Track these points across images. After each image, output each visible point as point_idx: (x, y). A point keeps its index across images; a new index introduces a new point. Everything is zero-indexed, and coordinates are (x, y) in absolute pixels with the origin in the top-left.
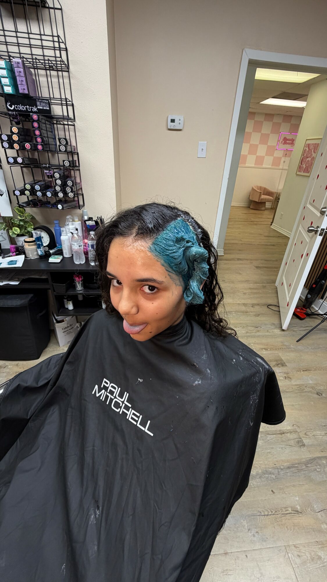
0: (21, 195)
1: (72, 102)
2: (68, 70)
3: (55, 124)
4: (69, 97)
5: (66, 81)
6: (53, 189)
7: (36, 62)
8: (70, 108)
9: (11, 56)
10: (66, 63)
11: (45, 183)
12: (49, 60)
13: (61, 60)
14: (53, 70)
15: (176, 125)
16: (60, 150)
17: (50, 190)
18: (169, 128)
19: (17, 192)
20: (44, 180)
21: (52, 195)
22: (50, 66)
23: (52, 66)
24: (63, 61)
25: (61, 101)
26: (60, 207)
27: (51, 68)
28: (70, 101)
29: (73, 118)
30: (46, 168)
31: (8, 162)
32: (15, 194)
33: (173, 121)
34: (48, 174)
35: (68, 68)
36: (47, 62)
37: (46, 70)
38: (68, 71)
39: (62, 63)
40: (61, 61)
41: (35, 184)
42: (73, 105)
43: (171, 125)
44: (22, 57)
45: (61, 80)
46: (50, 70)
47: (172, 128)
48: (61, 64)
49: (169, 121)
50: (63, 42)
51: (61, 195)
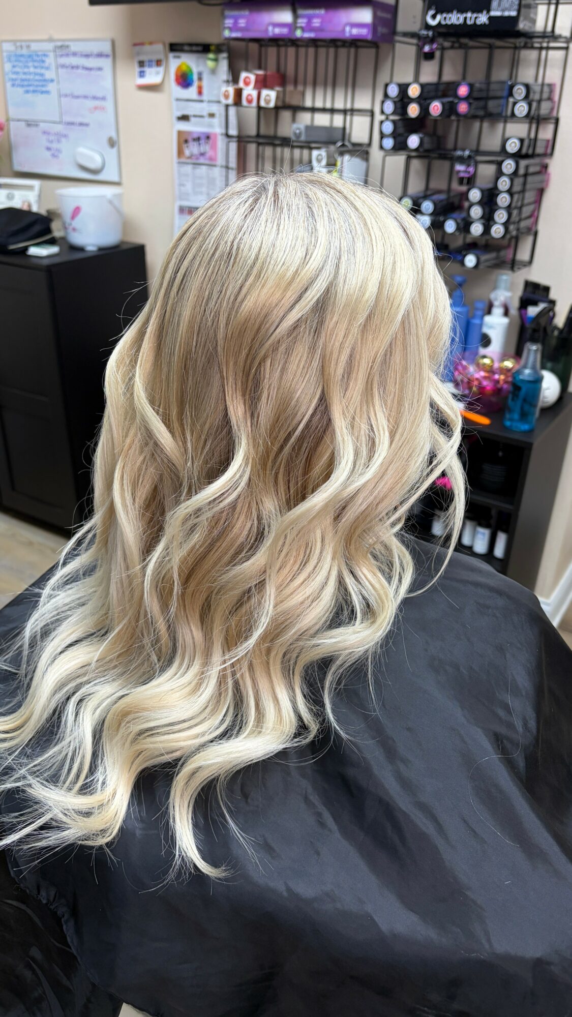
6: (464, 215)
11: (449, 198)
16: (513, 115)
17: (455, 215)
20: (449, 190)
21: (458, 229)
26: (471, 261)
30: (461, 160)
31: (381, 147)
34: (462, 175)
41: (426, 197)
51: (477, 229)
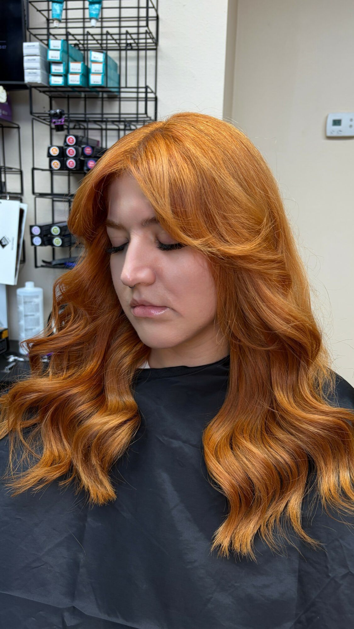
0: (41, 245)
1: (155, 94)
2: (155, 47)
3: (122, 130)
4: (151, 85)
5: (151, 63)
7: (107, 40)
8: (151, 105)
9: (70, 34)
10: (154, 35)
12: (127, 33)
13: (146, 31)
14: (132, 49)
15: (344, 130)
18: (329, 134)
19: (36, 240)
22: (127, 44)
23: (130, 44)
24: (150, 33)
25: (138, 92)
27: (129, 47)
28: (152, 92)
29: (153, 118)
32: (32, 244)
33: (337, 123)
35: (156, 43)
36: (123, 37)
37: (120, 50)
38: (156, 49)
39: (148, 36)
40: (146, 33)
42: (156, 99)
43: (334, 130)
44: (86, 33)
45: (142, 63)
46: (126, 50)
47: (335, 134)
48: (146, 39)
49: (330, 122)
50: (154, 7)
